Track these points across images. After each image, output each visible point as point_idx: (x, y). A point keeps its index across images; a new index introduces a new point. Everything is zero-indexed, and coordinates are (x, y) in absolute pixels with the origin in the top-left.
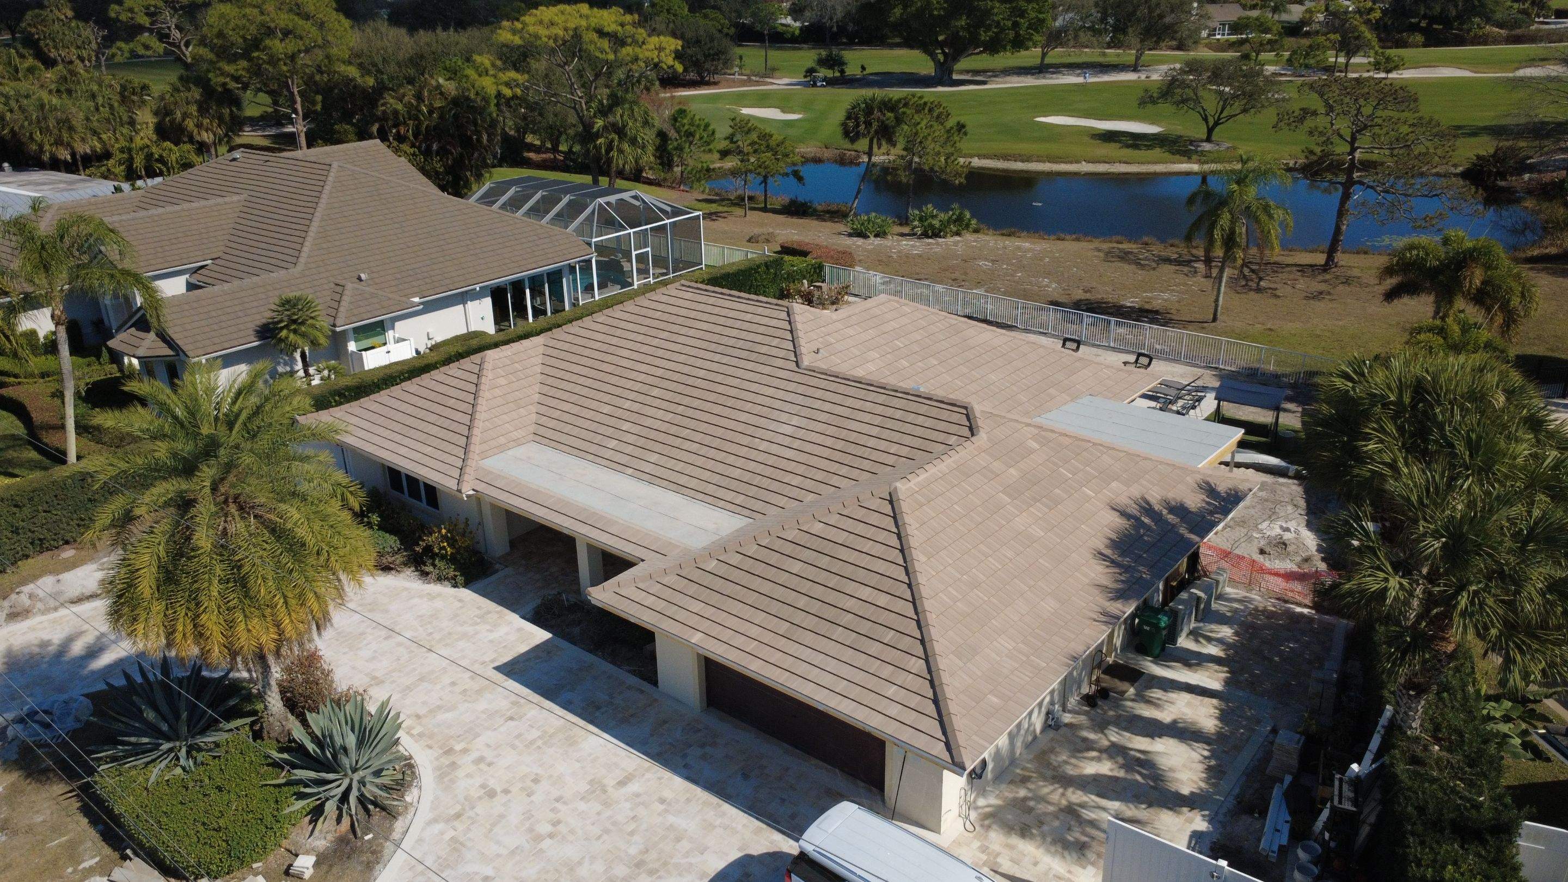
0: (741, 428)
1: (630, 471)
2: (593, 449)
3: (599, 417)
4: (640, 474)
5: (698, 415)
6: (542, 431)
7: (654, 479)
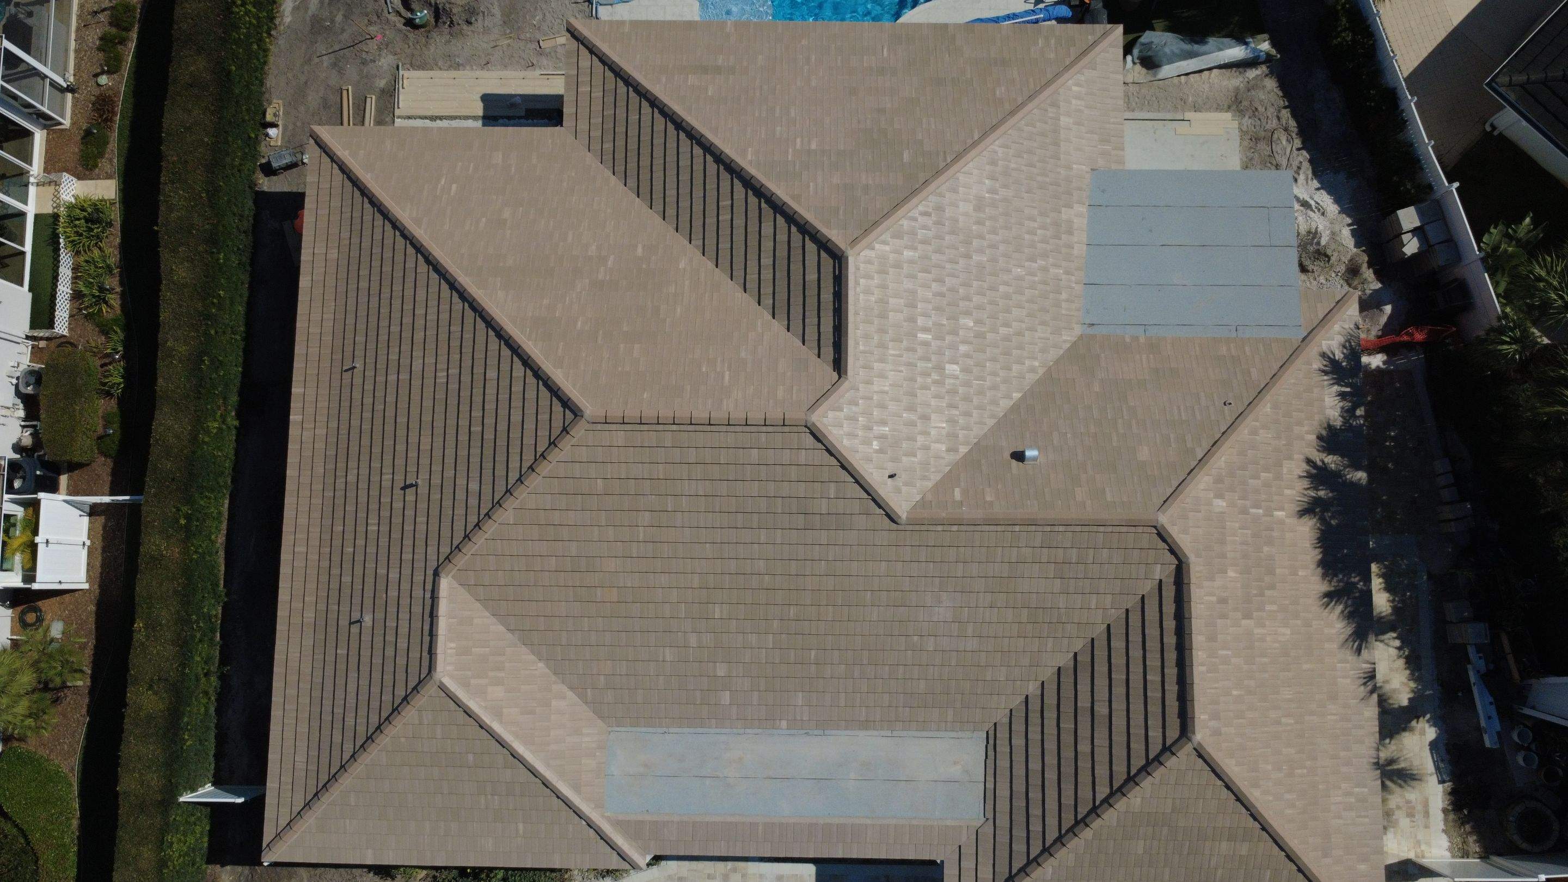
3: (668, 669)
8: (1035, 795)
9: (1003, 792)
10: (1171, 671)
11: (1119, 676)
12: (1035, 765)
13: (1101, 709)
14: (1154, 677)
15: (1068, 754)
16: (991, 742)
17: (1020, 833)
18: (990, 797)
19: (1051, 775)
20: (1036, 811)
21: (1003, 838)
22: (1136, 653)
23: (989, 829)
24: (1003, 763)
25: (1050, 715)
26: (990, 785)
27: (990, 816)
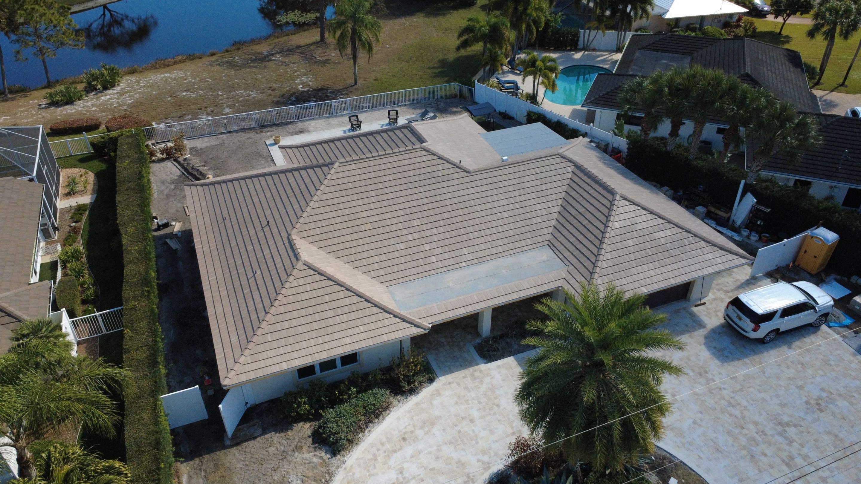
0: (483, 213)
1: (464, 264)
2: (427, 268)
3: (404, 253)
4: (470, 263)
5: (454, 220)
6: (382, 279)
7: (481, 260)
8: (580, 246)
9: (567, 254)
10: (596, 186)
11: (580, 199)
12: (572, 239)
13: (582, 210)
14: (591, 191)
15: (581, 228)
16: (551, 246)
17: (583, 259)
18: (564, 260)
19: (581, 237)
20: (584, 250)
21: (578, 266)
22: (580, 191)
23: (571, 267)
24: (561, 248)
25: (567, 224)
26: (561, 256)
27: (568, 264)
